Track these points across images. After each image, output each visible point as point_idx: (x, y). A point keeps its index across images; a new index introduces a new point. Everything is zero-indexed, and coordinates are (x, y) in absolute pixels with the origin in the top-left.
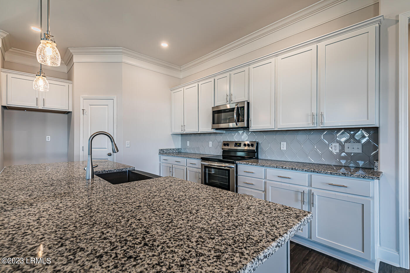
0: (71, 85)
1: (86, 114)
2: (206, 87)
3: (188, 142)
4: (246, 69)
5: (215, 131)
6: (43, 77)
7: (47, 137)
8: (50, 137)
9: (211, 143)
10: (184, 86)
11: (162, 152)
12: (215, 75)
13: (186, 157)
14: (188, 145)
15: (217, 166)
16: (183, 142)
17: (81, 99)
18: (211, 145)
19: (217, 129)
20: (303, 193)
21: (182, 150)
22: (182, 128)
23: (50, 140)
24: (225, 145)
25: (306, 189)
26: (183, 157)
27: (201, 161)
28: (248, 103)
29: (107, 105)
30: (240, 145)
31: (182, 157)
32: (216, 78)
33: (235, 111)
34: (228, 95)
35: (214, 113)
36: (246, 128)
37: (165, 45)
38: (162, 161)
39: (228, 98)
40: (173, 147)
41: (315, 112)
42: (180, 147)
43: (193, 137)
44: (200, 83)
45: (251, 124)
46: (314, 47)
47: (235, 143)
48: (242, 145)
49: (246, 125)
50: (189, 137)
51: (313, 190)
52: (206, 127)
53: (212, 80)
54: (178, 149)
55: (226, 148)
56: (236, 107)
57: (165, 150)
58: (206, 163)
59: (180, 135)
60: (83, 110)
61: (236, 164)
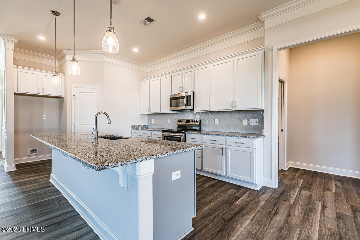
0: (63, 77)
1: (76, 99)
2: (166, 81)
3: (153, 120)
4: (192, 70)
5: (172, 112)
6: (57, 77)
7: (44, 116)
8: (46, 116)
9: (169, 120)
10: (150, 79)
11: (133, 127)
12: (172, 73)
13: (151, 130)
14: (153, 122)
15: (173, 135)
16: (149, 121)
17: (73, 88)
18: (169, 122)
19: (173, 110)
20: (222, 149)
21: (148, 126)
22: (148, 110)
23: (46, 118)
24: (179, 121)
25: (224, 147)
26: (150, 130)
27: (162, 133)
28: (194, 93)
29: (93, 93)
30: (189, 122)
31: (148, 130)
32: (173, 75)
33: (185, 98)
34: (181, 87)
35: (172, 99)
36: (192, 110)
37: (136, 50)
38: (133, 134)
39: (181, 89)
40: (142, 124)
41: (232, 100)
42: (147, 124)
43: (157, 116)
44: (161, 78)
45: (195, 107)
46: (231, 60)
47: (186, 120)
48: (191, 121)
49: (192, 108)
50: (153, 116)
51: (228, 147)
52: (166, 109)
53: (170, 75)
54: (146, 125)
55: (180, 123)
56: (186, 95)
57: (136, 125)
58: (166, 134)
59: (147, 115)
60: (74, 96)
61: (185, 133)
